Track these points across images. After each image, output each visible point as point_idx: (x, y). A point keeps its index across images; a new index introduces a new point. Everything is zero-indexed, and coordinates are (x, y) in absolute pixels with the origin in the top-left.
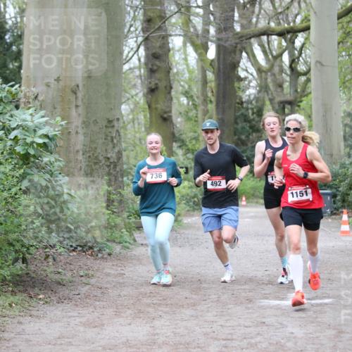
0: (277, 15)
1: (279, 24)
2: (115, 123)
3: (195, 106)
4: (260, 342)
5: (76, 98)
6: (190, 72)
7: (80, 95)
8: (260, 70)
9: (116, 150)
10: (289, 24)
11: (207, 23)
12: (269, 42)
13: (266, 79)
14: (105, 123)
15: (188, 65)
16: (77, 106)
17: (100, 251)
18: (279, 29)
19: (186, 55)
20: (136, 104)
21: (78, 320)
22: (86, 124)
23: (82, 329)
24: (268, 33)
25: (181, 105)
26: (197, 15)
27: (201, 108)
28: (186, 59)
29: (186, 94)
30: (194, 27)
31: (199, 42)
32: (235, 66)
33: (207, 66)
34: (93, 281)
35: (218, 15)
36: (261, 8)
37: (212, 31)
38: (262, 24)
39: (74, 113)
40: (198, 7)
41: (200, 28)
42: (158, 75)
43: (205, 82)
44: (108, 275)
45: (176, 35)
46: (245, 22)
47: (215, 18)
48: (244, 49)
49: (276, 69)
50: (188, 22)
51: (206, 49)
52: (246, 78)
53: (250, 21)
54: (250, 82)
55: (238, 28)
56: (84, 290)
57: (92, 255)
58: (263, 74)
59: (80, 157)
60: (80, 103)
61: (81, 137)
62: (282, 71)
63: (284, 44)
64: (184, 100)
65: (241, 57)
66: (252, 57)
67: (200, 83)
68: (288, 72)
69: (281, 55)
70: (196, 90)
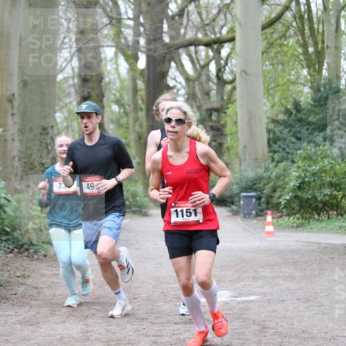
0: (203, 27)
1: (206, 35)
2: (50, 131)
3: (126, 113)
4: (188, 338)
5: (12, 107)
6: (122, 81)
7: (16, 104)
8: (188, 79)
9: (51, 156)
10: (215, 34)
11: (137, 34)
12: (196, 52)
13: (194, 87)
14: (39, 130)
15: (119, 75)
16: (13, 115)
17: (36, 252)
18: (206, 39)
19: (117, 65)
20: (70, 112)
21: (15, 318)
22: (21, 131)
23: (18, 327)
24: (195, 43)
25: (112, 112)
26: (128, 27)
27: (132, 116)
28: (117, 69)
29: (118, 102)
30: (125, 38)
31: (129, 53)
32: (164, 75)
33: (138, 75)
34: (29, 281)
35: (147, 26)
36: (189, 20)
37: (142, 41)
38: (190, 35)
39: (10, 120)
40: (129, 19)
41: (130, 39)
42: (90, 85)
43: (135, 90)
44: (43, 275)
45: (108, 46)
46: (173, 33)
47: (145, 30)
48: (172, 59)
49: (204, 78)
50: (119, 33)
51: (136, 59)
52: (174, 87)
53: (179, 33)
54: (178, 90)
55: (167, 39)
56: (21, 289)
57: (28, 257)
58: (191, 83)
59: (16, 163)
60: (15, 111)
61: (17, 144)
62: (209, 79)
63: (211, 54)
64: (115, 108)
65: (169, 66)
66: (180, 67)
67: (131, 92)
68: (215, 81)
69: (207, 65)
70: (127, 98)
